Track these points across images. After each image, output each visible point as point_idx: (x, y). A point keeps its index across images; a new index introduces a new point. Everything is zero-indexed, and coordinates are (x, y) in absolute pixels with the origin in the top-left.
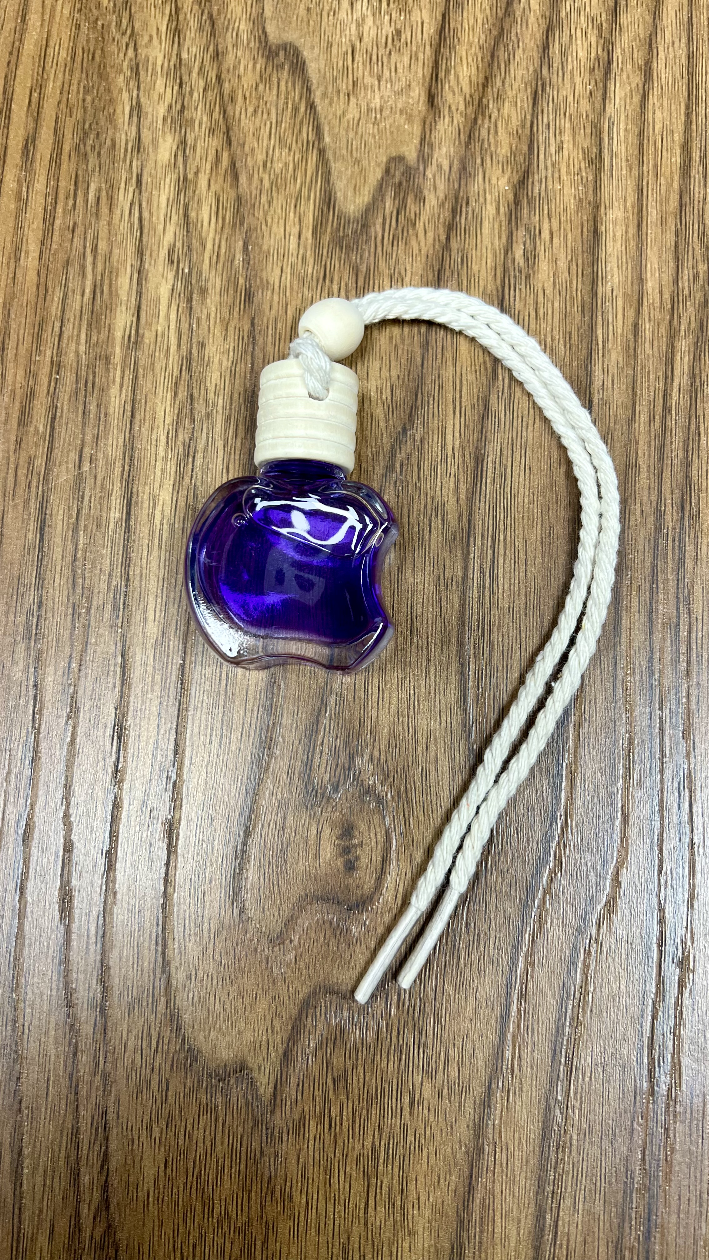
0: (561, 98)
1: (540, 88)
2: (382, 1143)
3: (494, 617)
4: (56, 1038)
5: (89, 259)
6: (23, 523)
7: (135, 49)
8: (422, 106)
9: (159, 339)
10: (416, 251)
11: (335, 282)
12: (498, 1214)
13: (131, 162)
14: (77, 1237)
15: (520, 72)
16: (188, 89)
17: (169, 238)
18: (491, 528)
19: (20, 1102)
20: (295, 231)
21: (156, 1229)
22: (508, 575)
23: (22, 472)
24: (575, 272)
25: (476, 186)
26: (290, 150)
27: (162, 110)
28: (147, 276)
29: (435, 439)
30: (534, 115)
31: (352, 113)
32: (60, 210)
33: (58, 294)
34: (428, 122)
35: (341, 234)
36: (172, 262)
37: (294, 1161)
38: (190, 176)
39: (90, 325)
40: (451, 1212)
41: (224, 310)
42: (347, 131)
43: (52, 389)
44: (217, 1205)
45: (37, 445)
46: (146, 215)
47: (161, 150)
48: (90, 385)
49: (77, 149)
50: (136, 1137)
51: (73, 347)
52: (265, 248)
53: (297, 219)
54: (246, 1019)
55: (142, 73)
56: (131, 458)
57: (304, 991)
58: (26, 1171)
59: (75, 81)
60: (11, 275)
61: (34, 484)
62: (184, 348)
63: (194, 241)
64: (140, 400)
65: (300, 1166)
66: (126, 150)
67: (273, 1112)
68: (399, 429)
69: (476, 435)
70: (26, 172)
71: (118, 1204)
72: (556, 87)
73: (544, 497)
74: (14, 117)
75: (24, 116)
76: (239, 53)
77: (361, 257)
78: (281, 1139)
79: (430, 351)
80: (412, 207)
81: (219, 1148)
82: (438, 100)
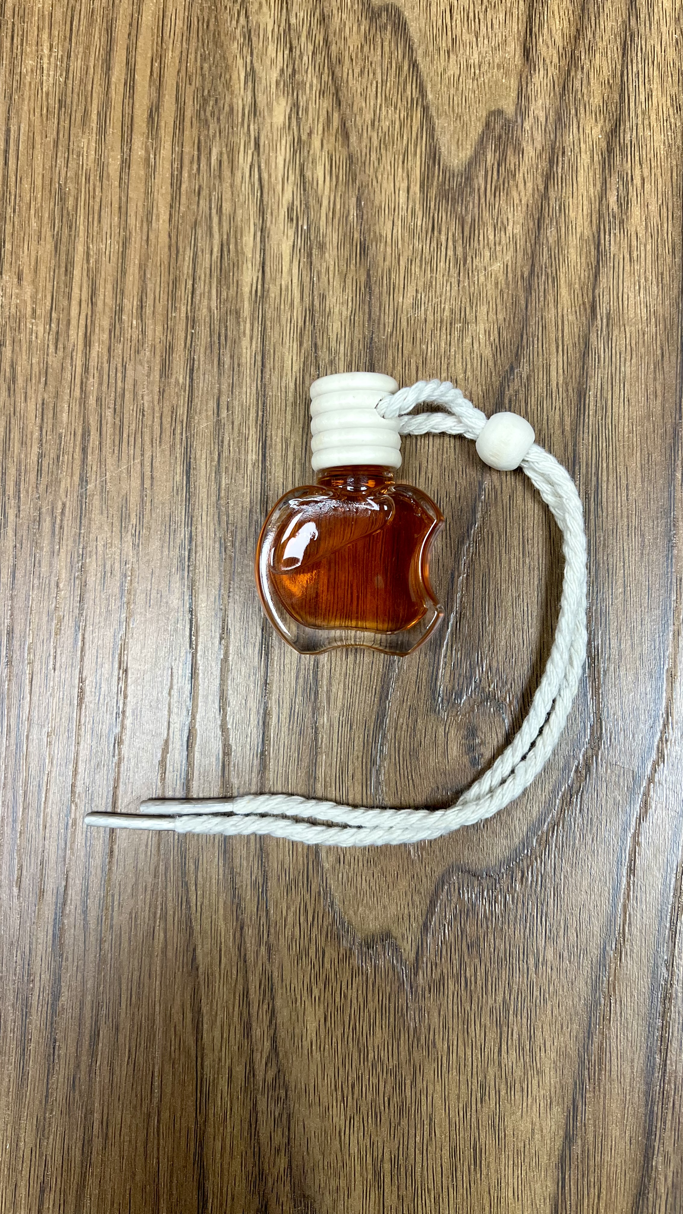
0: (648, 47)
1: (629, 39)
2: (512, 998)
3: (599, 538)
4: (225, 916)
5: (215, 219)
6: (170, 467)
7: (247, 17)
8: (518, 60)
9: (283, 293)
10: (517, 201)
11: (443, 233)
12: (614, 1055)
13: (249, 126)
14: (252, 1079)
15: (610, 24)
16: (298, 53)
17: (288, 196)
18: (594, 457)
19: (197, 969)
20: (404, 185)
21: (320, 1072)
22: (611, 499)
23: (167, 420)
24: (665, 215)
25: (571, 137)
26: (396, 108)
27: (275, 75)
28: (269, 233)
29: (541, 376)
30: (625, 65)
31: (453, 70)
32: (185, 175)
33: (189, 254)
34: (524, 76)
35: (447, 187)
36: (292, 220)
37: (436, 1014)
38: (304, 137)
39: (219, 282)
40: (574, 1054)
41: (341, 263)
42: (448, 88)
43: (189, 342)
44: (371, 1051)
45: (178, 396)
46: (265, 176)
47: (275, 113)
48: (223, 338)
49: (198, 115)
50: (299, 997)
51: (206, 302)
52: (377, 203)
53: (405, 175)
54: (389, 895)
55: (254, 39)
56: (264, 404)
57: (439, 871)
58: (205, 1026)
59: (192, 50)
60: (145, 238)
61: (178, 431)
62: (307, 300)
63: (310, 199)
64: (269, 351)
65: (441, 1018)
66: (243, 115)
67: (416, 974)
68: (507, 368)
69: (578, 372)
70: (152, 139)
71: (286, 1052)
72: (643, 37)
73: (643, 426)
74: (139, 88)
75: (147, 85)
76: (344, 16)
77: (466, 208)
78: (423, 996)
79: (533, 294)
80: (511, 159)
81: (370, 1005)
82: (533, 54)
